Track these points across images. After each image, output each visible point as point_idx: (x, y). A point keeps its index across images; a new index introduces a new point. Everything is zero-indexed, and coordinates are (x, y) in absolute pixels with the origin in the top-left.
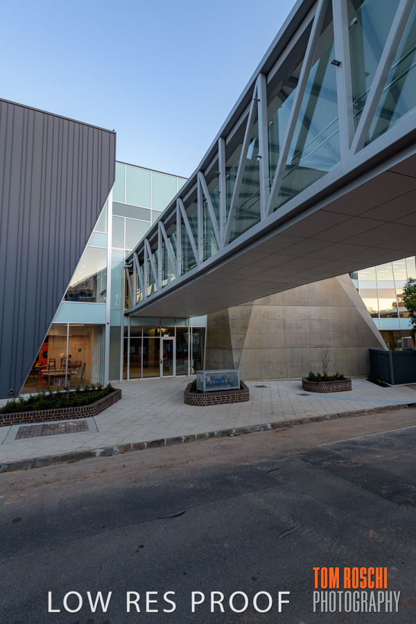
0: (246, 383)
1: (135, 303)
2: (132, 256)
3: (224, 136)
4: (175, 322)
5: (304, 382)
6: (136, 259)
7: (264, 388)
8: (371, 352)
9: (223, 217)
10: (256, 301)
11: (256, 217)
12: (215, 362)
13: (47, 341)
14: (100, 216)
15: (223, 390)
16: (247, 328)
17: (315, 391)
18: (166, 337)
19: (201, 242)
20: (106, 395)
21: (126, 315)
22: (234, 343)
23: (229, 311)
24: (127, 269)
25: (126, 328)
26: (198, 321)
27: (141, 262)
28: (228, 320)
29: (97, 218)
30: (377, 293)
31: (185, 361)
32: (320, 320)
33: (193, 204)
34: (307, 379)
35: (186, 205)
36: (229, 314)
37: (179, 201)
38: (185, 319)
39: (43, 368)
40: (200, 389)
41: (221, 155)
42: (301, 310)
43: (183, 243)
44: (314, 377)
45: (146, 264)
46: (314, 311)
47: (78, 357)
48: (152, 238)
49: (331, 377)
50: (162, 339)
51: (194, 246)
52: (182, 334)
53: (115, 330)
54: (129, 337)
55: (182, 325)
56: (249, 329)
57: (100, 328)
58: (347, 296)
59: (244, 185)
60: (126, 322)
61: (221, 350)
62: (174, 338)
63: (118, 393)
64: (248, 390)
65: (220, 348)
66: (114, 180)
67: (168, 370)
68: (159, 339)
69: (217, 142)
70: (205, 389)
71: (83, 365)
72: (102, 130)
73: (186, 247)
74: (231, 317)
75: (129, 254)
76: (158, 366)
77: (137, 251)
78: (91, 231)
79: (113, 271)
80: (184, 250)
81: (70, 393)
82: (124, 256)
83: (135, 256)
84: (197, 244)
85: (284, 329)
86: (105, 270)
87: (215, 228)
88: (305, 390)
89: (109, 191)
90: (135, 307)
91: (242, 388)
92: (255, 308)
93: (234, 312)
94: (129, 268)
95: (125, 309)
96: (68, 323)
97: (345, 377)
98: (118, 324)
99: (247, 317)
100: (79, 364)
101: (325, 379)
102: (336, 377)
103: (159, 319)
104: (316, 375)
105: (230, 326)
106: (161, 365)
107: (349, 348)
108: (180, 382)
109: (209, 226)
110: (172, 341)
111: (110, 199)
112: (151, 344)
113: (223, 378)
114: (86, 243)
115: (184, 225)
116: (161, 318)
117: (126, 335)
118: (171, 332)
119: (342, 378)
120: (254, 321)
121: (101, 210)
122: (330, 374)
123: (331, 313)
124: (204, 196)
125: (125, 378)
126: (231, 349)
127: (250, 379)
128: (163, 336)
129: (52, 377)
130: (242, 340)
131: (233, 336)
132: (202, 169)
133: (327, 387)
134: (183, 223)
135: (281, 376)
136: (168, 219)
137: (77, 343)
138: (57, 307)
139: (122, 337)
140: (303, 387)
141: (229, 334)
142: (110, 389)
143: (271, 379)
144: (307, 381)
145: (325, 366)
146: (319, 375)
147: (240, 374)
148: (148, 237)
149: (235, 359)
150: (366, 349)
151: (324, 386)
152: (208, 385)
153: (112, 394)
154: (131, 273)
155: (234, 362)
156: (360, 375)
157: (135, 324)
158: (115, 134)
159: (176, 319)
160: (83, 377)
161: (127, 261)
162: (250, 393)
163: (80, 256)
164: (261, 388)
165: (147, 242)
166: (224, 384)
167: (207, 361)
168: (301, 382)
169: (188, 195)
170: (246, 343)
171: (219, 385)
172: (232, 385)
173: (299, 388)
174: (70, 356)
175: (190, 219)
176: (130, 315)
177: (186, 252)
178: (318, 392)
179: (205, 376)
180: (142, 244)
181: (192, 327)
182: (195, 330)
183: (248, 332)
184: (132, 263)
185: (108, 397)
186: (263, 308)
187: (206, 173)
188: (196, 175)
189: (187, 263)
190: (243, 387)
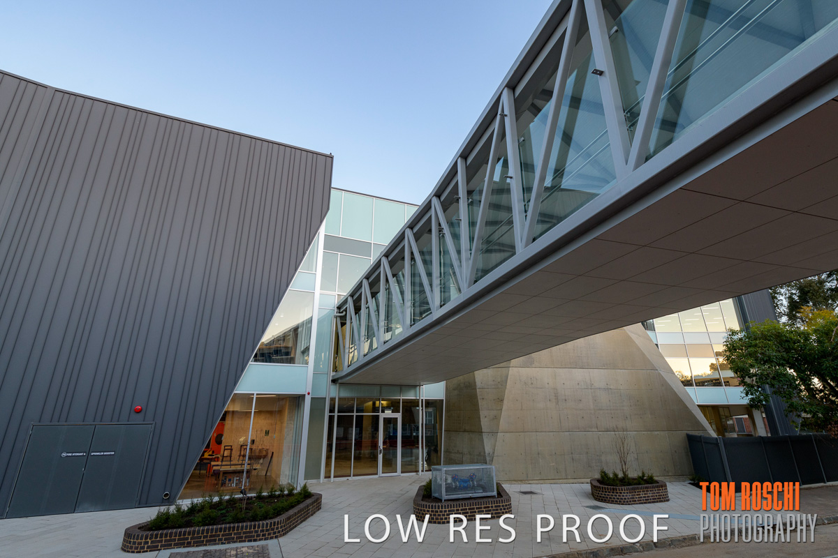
0: (506, 486)
1: (346, 364)
2: (345, 302)
3: (464, 155)
4: (401, 391)
5: (593, 487)
6: (350, 305)
7: (533, 496)
8: (690, 439)
9: (466, 251)
10: (514, 362)
11: (511, 249)
12: (458, 452)
13: (223, 419)
14: (308, 252)
15: (470, 498)
16: (502, 400)
17: (612, 502)
18: (389, 414)
19: (436, 281)
20: (299, 502)
21: (334, 381)
22: (485, 423)
23: (476, 376)
24: (338, 319)
25: (333, 400)
26: (433, 390)
27: (357, 309)
28: (476, 389)
29: (304, 255)
30: (686, 351)
31: (414, 451)
32: (607, 389)
33: (426, 236)
34: (598, 481)
35: (417, 237)
36: (477, 380)
37: (408, 232)
38: (415, 386)
39: (214, 460)
40: (436, 495)
41: (461, 177)
42: (579, 374)
43: (413, 284)
44: (609, 478)
45: (363, 311)
46: (598, 377)
47: (264, 443)
48: (373, 278)
49: (634, 479)
50: (382, 416)
51: (427, 288)
52: (409, 409)
53: (317, 402)
54: (336, 414)
55: (410, 396)
56: (505, 402)
57: (297, 400)
58: (643, 354)
59: (491, 211)
60: (333, 392)
61: (466, 434)
62: (399, 416)
63: (317, 500)
64: (509, 499)
65: (465, 431)
66: (328, 209)
67: (389, 464)
68: (378, 416)
69: (456, 162)
70: (445, 497)
71: (270, 455)
72: (318, 154)
73: (417, 289)
75: (342, 299)
76: (375, 458)
77: (352, 295)
78: (296, 270)
79: (320, 322)
80: (414, 292)
81: (249, 498)
82: (335, 302)
83: (350, 301)
84: (431, 285)
85: (557, 403)
86: (310, 321)
87: (456, 264)
88: (596, 499)
89: (321, 222)
90: (346, 370)
91: (499, 495)
92: (513, 372)
93: (482, 377)
94: (340, 317)
95: (332, 374)
96: (255, 393)
97: (656, 478)
98: (321, 394)
99: (501, 385)
100: (264, 453)
101: (625, 481)
102: (641, 478)
103: (378, 387)
104: (611, 476)
105: (479, 398)
106: (380, 457)
107: (656, 433)
108: (408, 483)
109: (448, 262)
110: (396, 420)
111: (322, 231)
112: (367, 424)
113: (472, 478)
114: (287, 286)
115: (415, 261)
116: (381, 385)
117: (332, 410)
118: (394, 406)
119: (651, 480)
120: (511, 391)
121: (309, 245)
122: (633, 474)
124: (440, 225)
125: (328, 477)
126: (481, 432)
127: (511, 481)
128: (383, 412)
129: (225, 473)
130: (496, 418)
131: (483, 413)
132: (438, 194)
133: (630, 496)
134: (413, 258)
135: (558, 475)
136: (395, 253)
137: (264, 423)
138: (242, 371)
139: (327, 414)
140: (593, 494)
141: (478, 410)
142: (306, 494)
143: (543, 480)
144: (598, 484)
145: (623, 461)
146: (616, 475)
147: (496, 471)
148: (367, 277)
149: (488, 449)
150: (682, 434)
151: (625, 493)
152: (449, 489)
153: (309, 501)
154: (343, 324)
155: (487, 452)
156: (678, 476)
157: (345, 394)
158: (332, 158)
159: (403, 387)
160: (268, 474)
161: (339, 308)
162: (514, 503)
163: (279, 303)
164: (528, 496)
165: (365, 283)
166: (473, 488)
167: (447, 451)
168: (588, 487)
169: (420, 225)
170: (503, 424)
171: (465, 489)
172: (485, 490)
173: (586, 495)
174: (253, 442)
175: (422, 253)
176: (340, 381)
177: (417, 296)
178: (616, 503)
179: (443, 475)
180: (360, 286)
181: (424, 398)
182: (429, 403)
183: (504, 408)
184: (346, 310)
185: (302, 506)
186: (524, 372)
187: (442, 199)
188: (430, 201)
189: (418, 310)
190: (501, 493)
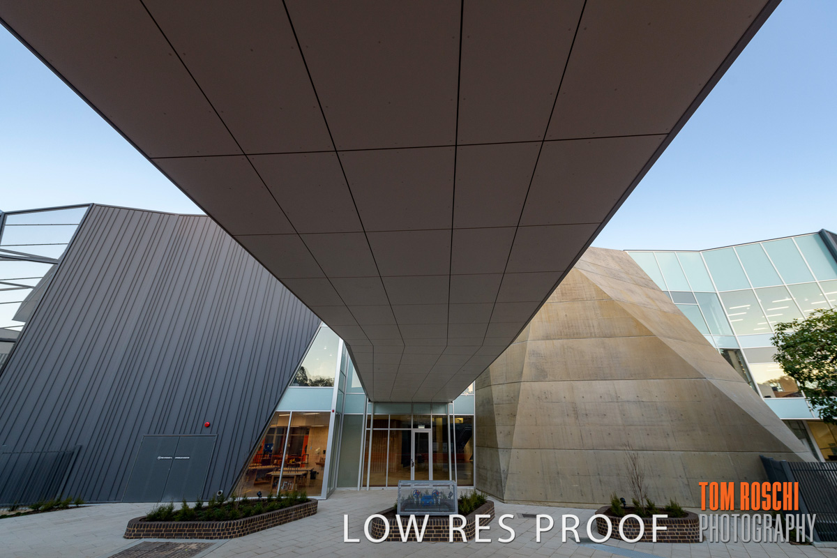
4: (431, 408)
8: (767, 463)
12: (484, 468)
16: (515, 415)
18: (421, 429)
21: (370, 400)
22: (500, 439)
23: (493, 392)
25: (369, 417)
28: (493, 405)
32: (638, 402)
36: (493, 396)
38: (445, 404)
42: (601, 387)
46: (625, 388)
50: (414, 431)
53: (354, 419)
54: (371, 429)
55: (440, 413)
56: (518, 417)
60: (369, 410)
61: (488, 450)
62: (430, 431)
65: (487, 447)
68: (410, 431)
74: (495, 400)
76: (408, 470)
85: (577, 418)
92: (525, 386)
93: (498, 392)
96: (291, 411)
98: (359, 412)
99: (514, 400)
103: (410, 405)
105: (495, 413)
106: (413, 469)
107: (711, 453)
110: (426, 434)
116: (413, 403)
118: (425, 422)
123: (657, 390)
125: (364, 485)
126: (497, 448)
128: (416, 426)
130: (510, 434)
131: (499, 429)
139: (364, 429)
141: (494, 426)
149: (503, 466)
155: (502, 469)
157: (377, 412)
159: (433, 404)
170: (516, 439)
181: (454, 415)
183: (517, 423)
186: (537, 386)
